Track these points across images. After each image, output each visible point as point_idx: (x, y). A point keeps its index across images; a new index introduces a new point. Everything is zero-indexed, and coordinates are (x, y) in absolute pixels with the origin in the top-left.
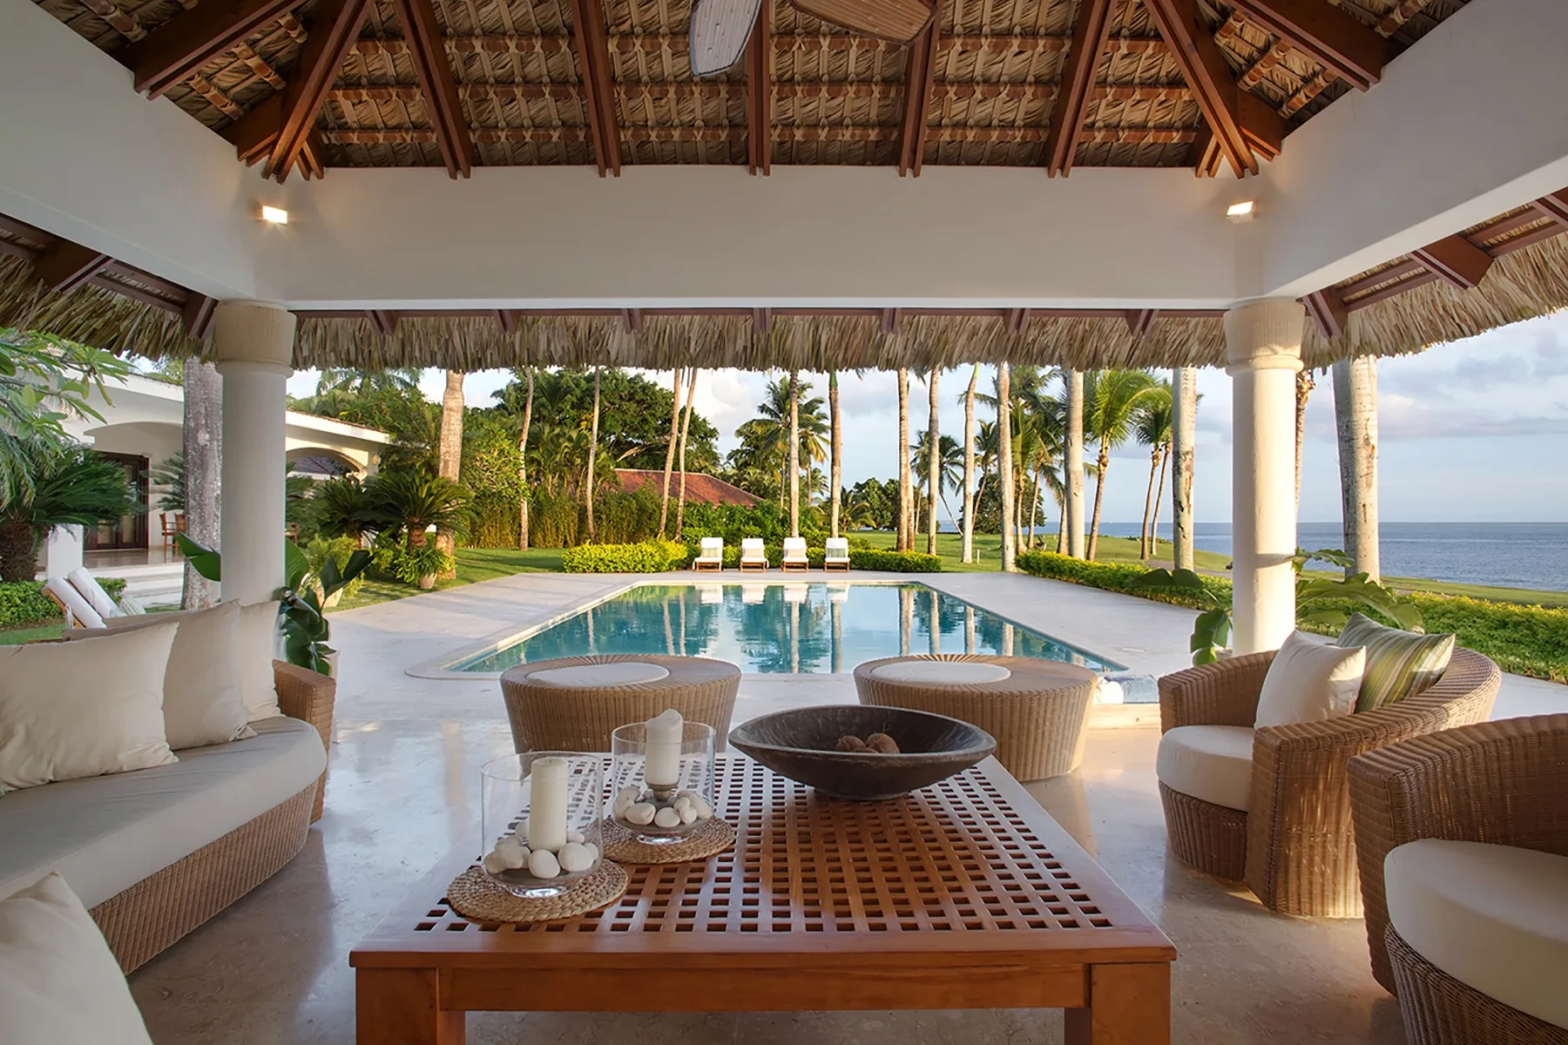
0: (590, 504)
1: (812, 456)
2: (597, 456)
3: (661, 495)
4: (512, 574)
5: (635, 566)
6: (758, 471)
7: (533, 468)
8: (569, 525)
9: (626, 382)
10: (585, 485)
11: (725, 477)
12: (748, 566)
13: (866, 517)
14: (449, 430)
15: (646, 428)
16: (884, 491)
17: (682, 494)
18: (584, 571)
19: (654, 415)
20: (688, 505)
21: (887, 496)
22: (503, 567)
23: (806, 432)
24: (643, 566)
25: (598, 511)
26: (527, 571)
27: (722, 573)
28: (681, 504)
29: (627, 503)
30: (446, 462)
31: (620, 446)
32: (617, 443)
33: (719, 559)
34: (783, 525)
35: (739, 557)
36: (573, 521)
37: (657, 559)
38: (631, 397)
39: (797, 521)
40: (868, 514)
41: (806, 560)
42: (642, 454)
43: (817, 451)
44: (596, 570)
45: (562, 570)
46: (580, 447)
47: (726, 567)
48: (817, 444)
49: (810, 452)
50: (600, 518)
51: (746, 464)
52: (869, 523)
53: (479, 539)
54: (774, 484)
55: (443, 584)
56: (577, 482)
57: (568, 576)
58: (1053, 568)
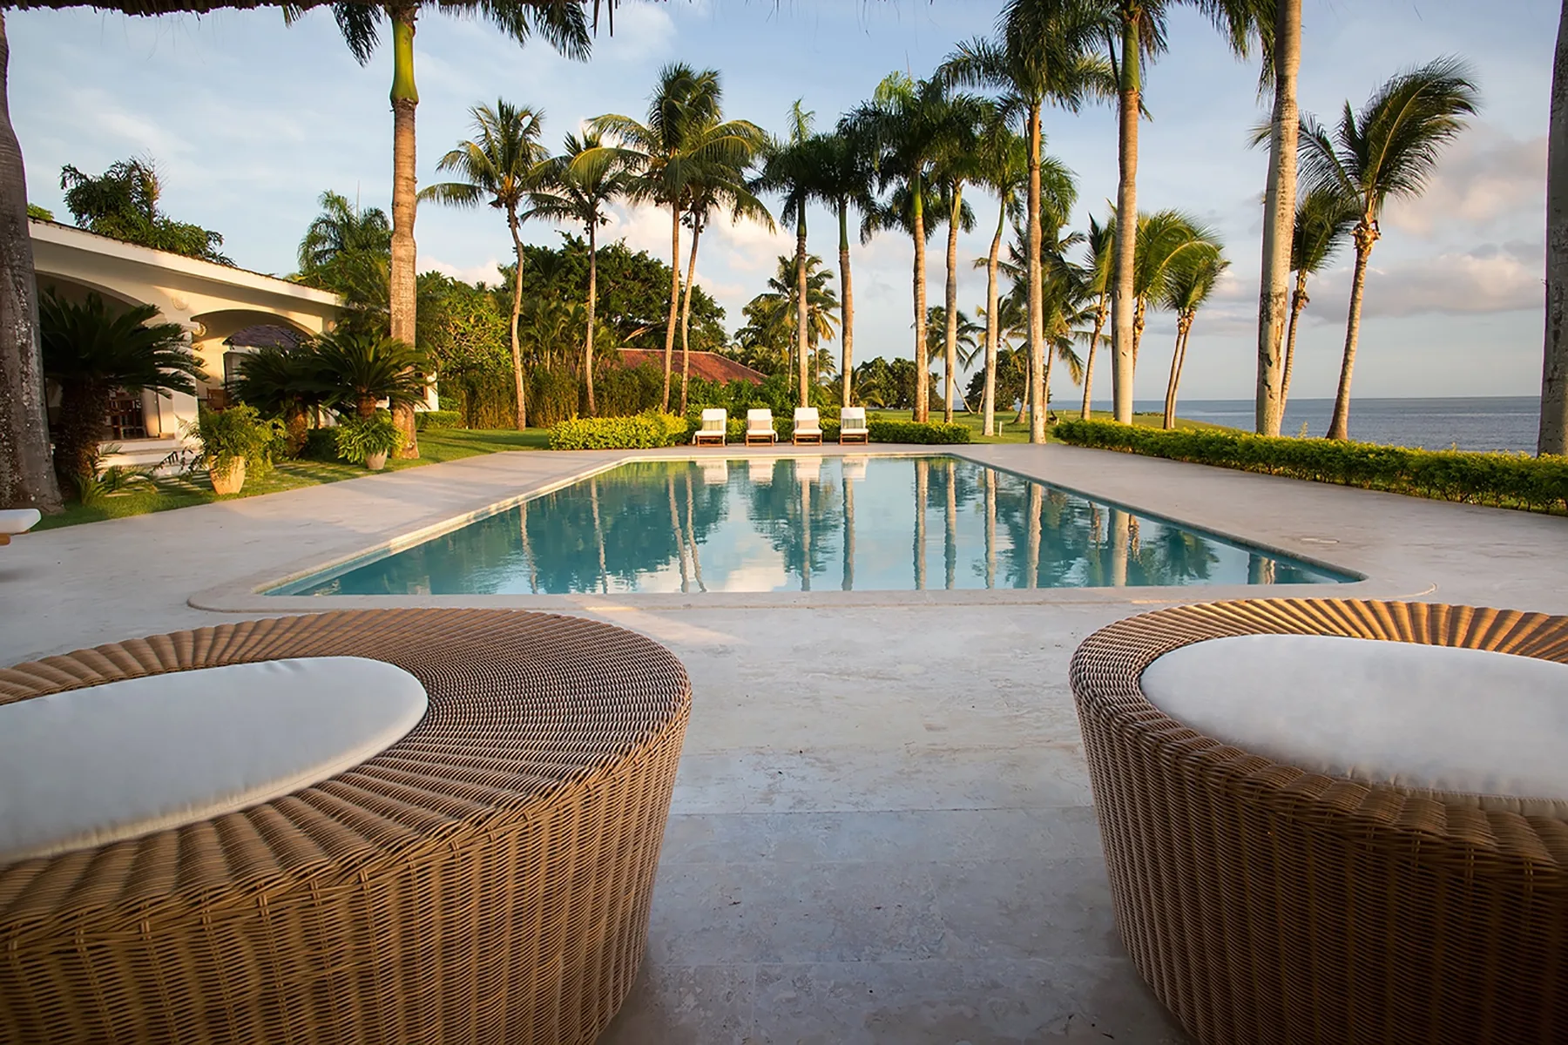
0: (590, 381)
1: (820, 334)
2: (596, 331)
3: (664, 372)
4: (490, 452)
5: (629, 441)
6: (765, 349)
7: (530, 346)
8: (569, 404)
9: (629, 261)
10: (584, 362)
11: (733, 356)
12: (755, 440)
13: (873, 395)
14: (400, 284)
15: (651, 307)
16: (890, 369)
17: (686, 369)
18: (573, 448)
19: (659, 294)
20: (693, 381)
21: (894, 375)
22: (483, 445)
23: (813, 309)
24: (638, 441)
25: (599, 388)
26: (509, 450)
27: (726, 448)
28: (685, 379)
29: (628, 380)
30: (399, 322)
31: (627, 326)
32: (623, 324)
33: (723, 432)
34: (791, 400)
35: (745, 430)
36: (573, 399)
37: (653, 433)
38: (636, 276)
39: (807, 396)
40: (876, 392)
41: (820, 432)
42: (649, 334)
43: (825, 329)
44: (586, 447)
45: (548, 447)
46: (577, 322)
47: (730, 442)
48: (823, 321)
49: (817, 330)
50: (602, 396)
51: (753, 343)
52: (876, 400)
53: (477, 419)
54: (782, 362)
55: (399, 464)
56: (578, 359)
57: (555, 453)
58: (1104, 436)
